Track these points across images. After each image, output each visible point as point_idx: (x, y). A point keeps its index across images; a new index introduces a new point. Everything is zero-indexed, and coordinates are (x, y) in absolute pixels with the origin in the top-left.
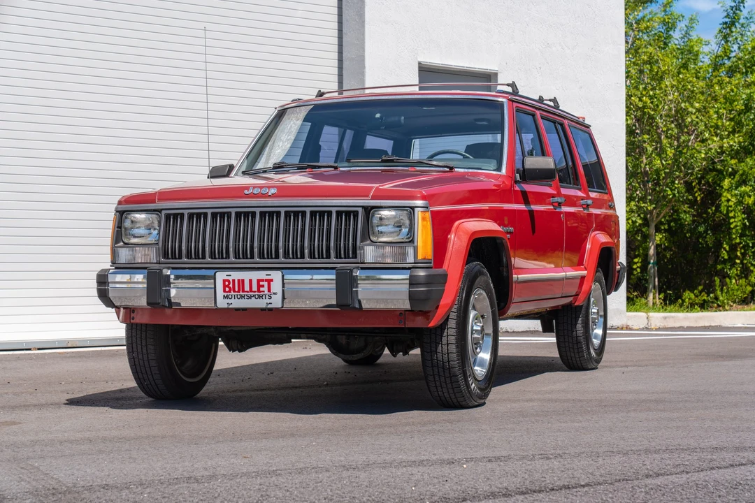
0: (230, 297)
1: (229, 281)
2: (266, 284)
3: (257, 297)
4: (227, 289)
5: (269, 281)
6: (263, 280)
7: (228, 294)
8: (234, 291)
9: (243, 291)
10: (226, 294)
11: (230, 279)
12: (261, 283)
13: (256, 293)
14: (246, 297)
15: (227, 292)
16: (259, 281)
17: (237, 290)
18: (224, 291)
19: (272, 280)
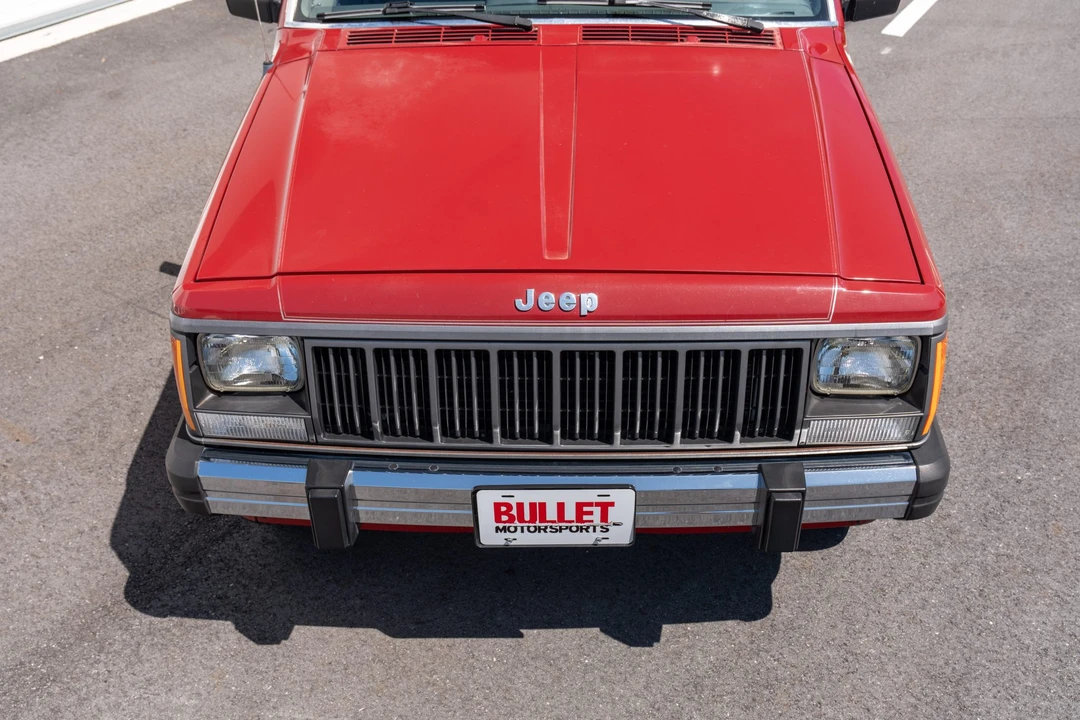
0: (512, 529)
1: (509, 507)
2: (597, 511)
3: (574, 529)
4: (505, 518)
5: (605, 507)
6: (590, 504)
7: (507, 525)
8: (521, 520)
9: (543, 519)
10: (501, 526)
11: (513, 502)
12: (585, 509)
13: (575, 524)
14: (549, 530)
15: (505, 522)
16: (579, 506)
17: (527, 517)
18: (498, 519)
19: (612, 504)
